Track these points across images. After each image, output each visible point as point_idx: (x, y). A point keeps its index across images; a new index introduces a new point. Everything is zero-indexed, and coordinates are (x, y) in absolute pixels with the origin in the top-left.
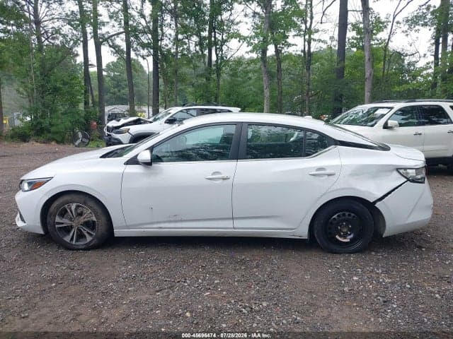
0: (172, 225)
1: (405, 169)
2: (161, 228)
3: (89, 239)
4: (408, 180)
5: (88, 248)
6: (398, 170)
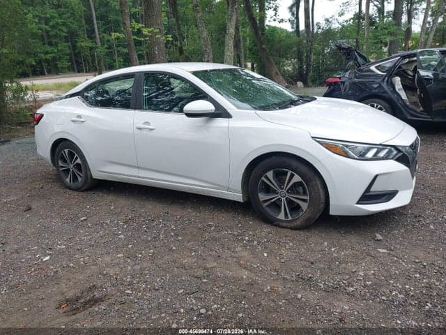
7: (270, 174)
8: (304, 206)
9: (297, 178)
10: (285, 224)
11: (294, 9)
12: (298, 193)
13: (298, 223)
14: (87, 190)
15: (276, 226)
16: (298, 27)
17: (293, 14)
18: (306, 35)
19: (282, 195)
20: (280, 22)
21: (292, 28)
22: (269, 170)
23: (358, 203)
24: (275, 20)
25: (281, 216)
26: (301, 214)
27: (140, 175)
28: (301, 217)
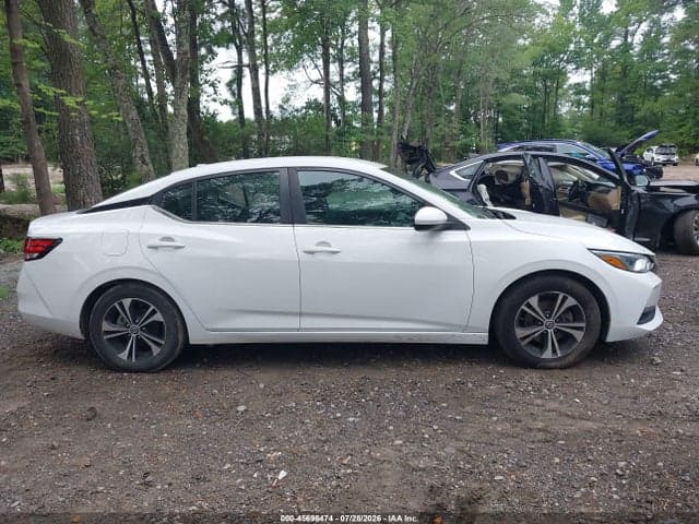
7: (534, 301)
8: (579, 335)
9: (571, 301)
10: (553, 364)
11: (235, 86)
12: (568, 321)
13: (571, 359)
14: (167, 369)
15: (540, 368)
16: (241, 113)
17: (233, 94)
18: (256, 125)
19: (550, 326)
20: (222, 104)
21: (234, 114)
22: (534, 295)
23: (638, 323)
24: (215, 100)
25: (548, 354)
26: (574, 347)
27: (302, 326)
28: (574, 351)
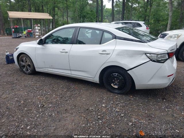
0: (51, 70)
1: (150, 54)
2: (48, 70)
3: (29, 71)
4: (151, 60)
5: (29, 74)
6: (146, 54)
